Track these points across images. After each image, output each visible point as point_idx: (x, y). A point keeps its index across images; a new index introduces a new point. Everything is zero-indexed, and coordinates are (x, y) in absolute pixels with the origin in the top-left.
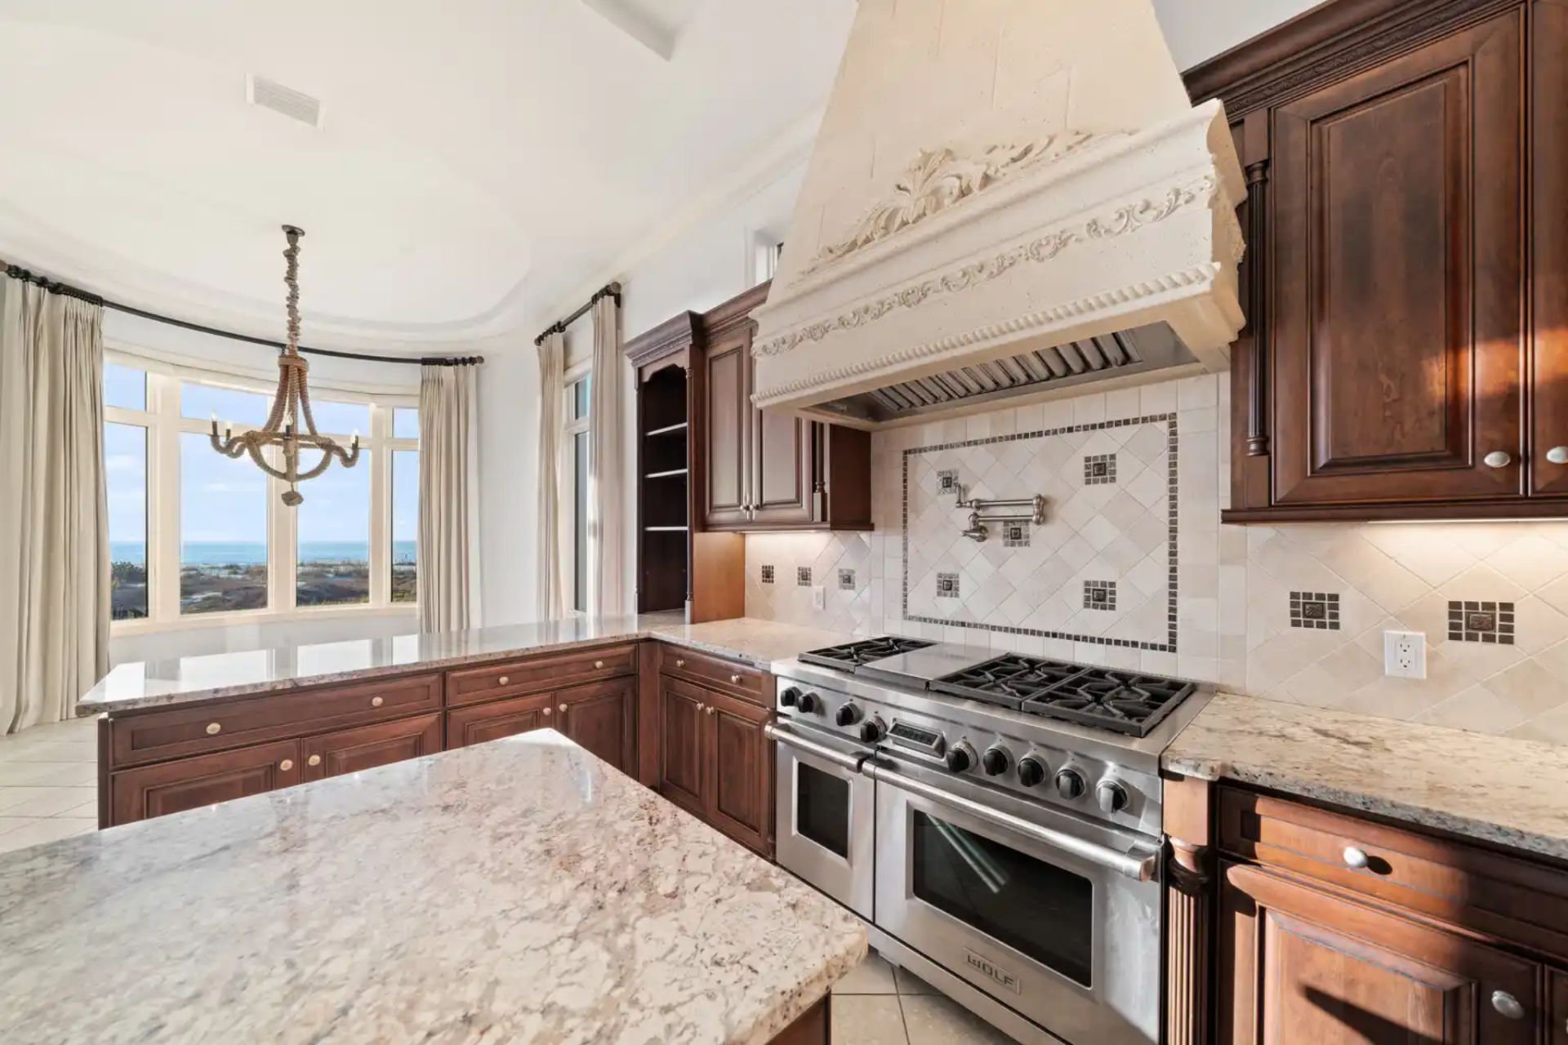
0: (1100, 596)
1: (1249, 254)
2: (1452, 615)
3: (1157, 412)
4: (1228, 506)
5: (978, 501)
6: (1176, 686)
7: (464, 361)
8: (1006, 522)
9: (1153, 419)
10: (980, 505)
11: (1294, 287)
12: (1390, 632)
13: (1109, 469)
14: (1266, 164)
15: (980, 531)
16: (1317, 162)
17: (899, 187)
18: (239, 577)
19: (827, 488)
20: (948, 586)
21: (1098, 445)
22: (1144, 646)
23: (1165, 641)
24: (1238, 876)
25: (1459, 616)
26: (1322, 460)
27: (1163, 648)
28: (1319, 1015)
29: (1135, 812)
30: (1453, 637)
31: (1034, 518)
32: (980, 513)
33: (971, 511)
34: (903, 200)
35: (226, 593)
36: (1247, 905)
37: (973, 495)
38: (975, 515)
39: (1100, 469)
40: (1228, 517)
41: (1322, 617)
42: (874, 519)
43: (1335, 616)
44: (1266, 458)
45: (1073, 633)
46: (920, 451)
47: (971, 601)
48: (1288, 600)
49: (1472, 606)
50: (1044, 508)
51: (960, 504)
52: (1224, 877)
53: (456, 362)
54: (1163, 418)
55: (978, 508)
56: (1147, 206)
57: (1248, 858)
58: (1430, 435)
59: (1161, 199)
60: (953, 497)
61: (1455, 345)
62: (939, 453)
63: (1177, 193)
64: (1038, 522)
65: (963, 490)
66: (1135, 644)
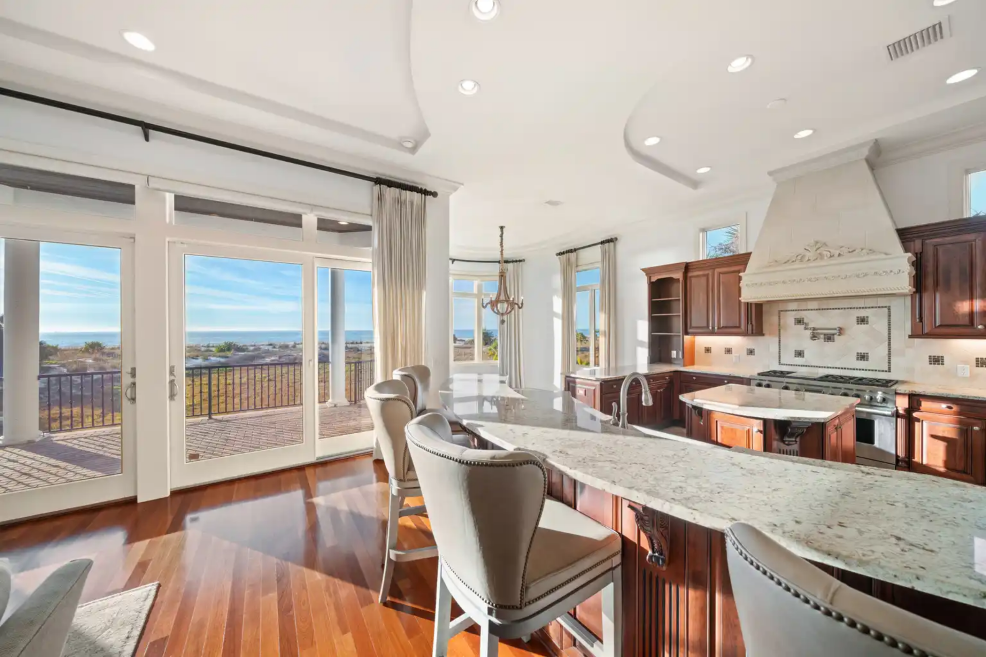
0: (863, 357)
1: (917, 274)
2: (976, 361)
3: (884, 305)
4: (910, 334)
5: (813, 328)
6: (890, 381)
7: (516, 261)
8: (825, 335)
9: (882, 307)
10: (814, 329)
11: (930, 281)
12: (959, 366)
13: (866, 320)
14: (921, 253)
15: (814, 337)
16: (936, 256)
17: (805, 249)
18: (277, 350)
19: (754, 323)
20: (800, 354)
21: (862, 313)
22: (879, 371)
23: (887, 369)
24: (915, 414)
25: (978, 361)
26: (938, 324)
27: (886, 371)
28: (936, 441)
29: (887, 403)
30: (977, 366)
31: (838, 334)
32: (814, 332)
33: (811, 331)
34: (808, 254)
35: (280, 357)
36: (918, 420)
37: (811, 325)
38: (813, 332)
39: (862, 320)
40: (910, 337)
41: (939, 362)
42: (764, 332)
43: (943, 362)
44: (921, 323)
45: (852, 367)
46: (786, 311)
47: (809, 358)
48: (928, 358)
49: (982, 359)
50: (841, 331)
51: (806, 329)
52: (912, 415)
53: (513, 262)
54: (886, 307)
55: (814, 330)
56: (891, 271)
57: (918, 410)
58: (966, 321)
59: (896, 271)
60: (803, 326)
61: (971, 299)
62: (796, 312)
63: (900, 270)
64: (839, 335)
65: (806, 324)
66: (876, 370)
